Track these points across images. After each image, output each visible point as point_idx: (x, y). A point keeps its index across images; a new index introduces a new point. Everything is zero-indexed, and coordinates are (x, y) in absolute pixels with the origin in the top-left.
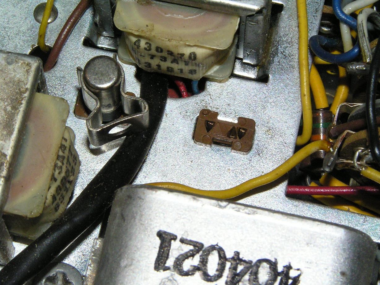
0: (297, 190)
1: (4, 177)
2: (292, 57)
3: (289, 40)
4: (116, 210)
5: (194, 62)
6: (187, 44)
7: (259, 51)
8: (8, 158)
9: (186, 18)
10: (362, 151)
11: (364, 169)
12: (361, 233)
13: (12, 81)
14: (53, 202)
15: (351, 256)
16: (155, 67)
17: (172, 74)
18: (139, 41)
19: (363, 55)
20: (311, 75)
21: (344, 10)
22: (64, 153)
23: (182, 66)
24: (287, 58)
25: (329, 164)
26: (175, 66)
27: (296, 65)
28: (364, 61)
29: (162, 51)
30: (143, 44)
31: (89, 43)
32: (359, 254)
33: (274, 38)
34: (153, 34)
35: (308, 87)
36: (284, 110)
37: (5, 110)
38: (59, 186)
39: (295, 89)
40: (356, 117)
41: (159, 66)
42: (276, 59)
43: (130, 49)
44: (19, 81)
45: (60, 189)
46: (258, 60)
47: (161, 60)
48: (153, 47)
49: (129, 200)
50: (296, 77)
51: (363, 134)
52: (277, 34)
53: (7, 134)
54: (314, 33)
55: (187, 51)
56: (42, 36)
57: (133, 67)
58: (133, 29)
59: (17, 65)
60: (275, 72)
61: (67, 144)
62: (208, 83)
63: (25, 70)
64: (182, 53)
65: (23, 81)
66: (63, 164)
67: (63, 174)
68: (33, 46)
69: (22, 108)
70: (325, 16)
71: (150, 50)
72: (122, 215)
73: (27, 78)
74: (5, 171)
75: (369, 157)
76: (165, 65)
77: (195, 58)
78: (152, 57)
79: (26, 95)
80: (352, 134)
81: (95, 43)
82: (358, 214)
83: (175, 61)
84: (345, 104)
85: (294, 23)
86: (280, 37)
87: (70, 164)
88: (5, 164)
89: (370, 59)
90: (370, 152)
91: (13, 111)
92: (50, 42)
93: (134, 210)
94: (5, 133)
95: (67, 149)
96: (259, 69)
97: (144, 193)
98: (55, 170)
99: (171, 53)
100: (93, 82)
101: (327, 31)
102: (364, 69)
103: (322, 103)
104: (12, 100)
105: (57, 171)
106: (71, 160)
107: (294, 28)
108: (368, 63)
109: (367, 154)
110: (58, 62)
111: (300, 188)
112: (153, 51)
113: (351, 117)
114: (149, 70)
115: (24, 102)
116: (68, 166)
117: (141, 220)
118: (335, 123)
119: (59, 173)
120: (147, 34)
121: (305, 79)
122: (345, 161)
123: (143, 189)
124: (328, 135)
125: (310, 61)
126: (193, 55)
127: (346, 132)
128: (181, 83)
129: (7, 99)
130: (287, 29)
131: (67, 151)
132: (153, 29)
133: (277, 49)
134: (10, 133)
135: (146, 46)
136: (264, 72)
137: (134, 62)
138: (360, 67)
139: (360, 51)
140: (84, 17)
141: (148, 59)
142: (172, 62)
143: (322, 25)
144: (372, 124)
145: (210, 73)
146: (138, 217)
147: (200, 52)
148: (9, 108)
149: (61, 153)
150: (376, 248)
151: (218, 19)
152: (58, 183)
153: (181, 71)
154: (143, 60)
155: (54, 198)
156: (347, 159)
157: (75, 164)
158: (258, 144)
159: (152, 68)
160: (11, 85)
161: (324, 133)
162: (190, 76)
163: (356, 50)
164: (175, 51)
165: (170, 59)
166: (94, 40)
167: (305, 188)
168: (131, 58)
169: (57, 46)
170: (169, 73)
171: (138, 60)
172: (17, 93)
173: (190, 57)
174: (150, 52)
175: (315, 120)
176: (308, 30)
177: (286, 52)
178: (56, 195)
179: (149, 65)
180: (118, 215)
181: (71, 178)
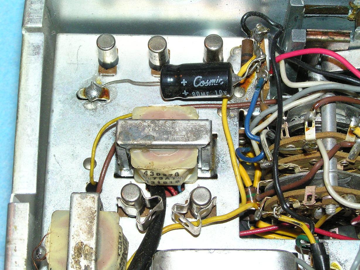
0: (245, 233)
1: (94, 260)
2: (228, 162)
3: (224, 153)
4: (157, 265)
5: (178, 177)
6: (173, 169)
7: (210, 163)
8: (94, 249)
9: (170, 155)
10: (277, 208)
11: (279, 217)
12: (286, 251)
13: (86, 208)
14: (120, 267)
15: (283, 265)
16: (157, 183)
17: (167, 185)
18: (147, 171)
19: (268, 157)
20: (240, 170)
21: (251, 133)
22: (121, 240)
23: (171, 180)
24: (225, 163)
25: (258, 216)
26: (168, 181)
27: (231, 166)
28: (269, 160)
29: (160, 175)
30: (149, 173)
31: (117, 176)
32: (287, 262)
33: (216, 153)
34: (154, 167)
35: (240, 177)
36: (229, 191)
37: (87, 224)
38: (122, 258)
39: (233, 179)
40: (269, 189)
41: (159, 182)
42: (219, 165)
43: (142, 176)
44: (91, 208)
45: (123, 259)
46: (210, 167)
47: (160, 179)
48: (155, 174)
49: (163, 259)
50: (232, 172)
51: (275, 198)
52: (217, 151)
53: (91, 237)
54: (237, 147)
55: (173, 173)
56: (92, 177)
57: (144, 184)
58: (142, 166)
59: (87, 199)
60: (220, 172)
61: (121, 235)
62: (186, 185)
63: (92, 201)
64: (171, 174)
65: (92, 207)
66: (122, 246)
67: (123, 251)
68: (87, 183)
69: (95, 222)
70: (240, 135)
71: (153, 175)
72: (161, 267)
73: (94, 205)
74: (94, 256)
75: (281, 210)
76: (162, 181)
77: (178, 175)
78: (155, 178)
79: (96, 214)
80: (269, 198)
81: (120, 175)
82: (280, 239)
83: (167, 178)
84: (261, 181)
85: (225, 143)
86: (219, 152)
87: (125, 245)
88: (93, 253)
89: (272, 159)
90: (281, 207)
91: (91, 224)
92: (96, 179)
93: (166, 263)
94: (89, 236)
95: (122, 237)
96: (211, 172)
97: (170, 254)
98: (118, 250)
99: (165, 175)
100: (127, 199)
101: (243, 142)
102: (270, 164)
103: (249, 183)
104: (89, 218)
105: (120, 250)
106: (124, 243)
107: (226, 146)
108: (271, 161)
109: (280, 209)
110: (103, 190)
111: (246, 232)
112: (155, 176)
113: (266, 189)
114: (153, 185)
115: (96, 218)
116: (124, 246)
117: (171, 268)
118: (258, 193)
119: (121, 251)
120: (151, 168)
121: (237, 173)
122: (267, 212)
123: (169, 252)
124: (256, 200)
125: (238, 162)
126: (177, 174)
127: (266, 198)
128: (171, 188)
129: (86, 218)
130: (222, 147)
131: (122, 239)
132: (153, 165)
133: (219, 159)
134: (92, 236)
135: (151, 174)
136: (214, 173)
137: (144, 182)
138: (267, 164)
139: (265, 154)
140: (111, 162)
141: (153, 180)
142: (166, 179)
143: (240, 140)
144: (280, 193)
145: (187, 180)
146: (169, 267)
147: (181, 172)
148: (88, 223)
149: (120, 241)
150: (295, 257)
151: (186, 152)
152: (121, 256)
153: (171, 182)
154: (150, 181)
155: (120, 264)
156: (269, 211)
157: (127, 244)
158: (219, 213)
159: (155, 184)
160: (87, 210)
161: (253, 199)
162: (176, 184)
163: (263, 154)
164: (167, 174)
165: (164, 178)
166: (119, 173)
167: (249, 231)
168: (143, 180)
169: (101, 181)
170: (165, 185)
171: (147, 181)
172: (91, 214)
173: (175, 175)
174: (153, 176)
175: (247, 193)
176: (233, 145)
177: (224, 159)
178: (121, 263)
179: (154, 182)
180: (158, 268)
181: (127, 252)
